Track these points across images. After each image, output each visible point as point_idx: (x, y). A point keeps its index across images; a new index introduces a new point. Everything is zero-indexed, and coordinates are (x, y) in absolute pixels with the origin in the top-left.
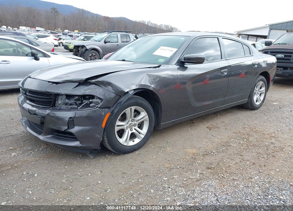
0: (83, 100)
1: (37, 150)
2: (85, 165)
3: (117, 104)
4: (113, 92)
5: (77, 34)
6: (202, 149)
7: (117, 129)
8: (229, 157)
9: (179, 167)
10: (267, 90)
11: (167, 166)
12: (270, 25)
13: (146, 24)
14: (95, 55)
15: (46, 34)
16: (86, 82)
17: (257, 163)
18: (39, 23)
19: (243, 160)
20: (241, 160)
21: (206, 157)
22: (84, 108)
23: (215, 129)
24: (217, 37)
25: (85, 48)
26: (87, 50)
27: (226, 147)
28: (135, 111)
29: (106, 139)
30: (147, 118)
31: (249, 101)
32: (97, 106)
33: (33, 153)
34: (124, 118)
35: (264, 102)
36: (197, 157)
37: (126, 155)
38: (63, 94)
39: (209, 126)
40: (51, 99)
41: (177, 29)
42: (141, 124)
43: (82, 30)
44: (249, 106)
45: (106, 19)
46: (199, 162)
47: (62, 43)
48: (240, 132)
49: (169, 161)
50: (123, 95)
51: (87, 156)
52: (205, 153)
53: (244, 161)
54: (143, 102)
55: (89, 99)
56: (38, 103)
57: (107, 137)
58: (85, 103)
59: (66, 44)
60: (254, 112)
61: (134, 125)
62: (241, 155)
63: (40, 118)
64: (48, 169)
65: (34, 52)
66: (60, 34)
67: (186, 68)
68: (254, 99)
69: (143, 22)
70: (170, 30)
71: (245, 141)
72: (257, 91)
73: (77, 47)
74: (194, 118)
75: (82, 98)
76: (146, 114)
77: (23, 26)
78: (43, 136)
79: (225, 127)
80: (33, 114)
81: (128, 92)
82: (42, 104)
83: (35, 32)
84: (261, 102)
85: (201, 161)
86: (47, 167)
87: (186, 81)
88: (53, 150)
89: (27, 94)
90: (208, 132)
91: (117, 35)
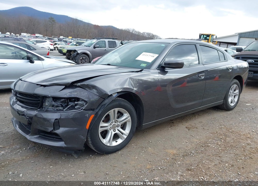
0: (69, 102)
1: (25, 149)
2: (70, 165)
3: (101, 106)
4: (98, 94)
5: (70, 40)
6: (183, 149)
7: (100, 130)
8: (208, 158)
9: (160, 168)
10: (240, 92)
11: (148, 167)
12: (239, 34)
13: (131, 32)
14: (85, 59)
15: (44, 40)
16: (72, 85)
17: (235, 165)
18: (39, 30)
19: (221, 161)
20: (219, 161)
21: (185, 158)
22: (70, 110)
23: (194, 129)
24: (195, 44)
25: (76, 53)
26: (78, 54)
27: (205, 148)
28: (119, 112)
29: (90, 140)
30: (130, 119)
31: (224, 102)
32: (81, 108)
33: (21, 152)
34: (107, 119)
35: (238, 103)
36: (177, 157)
37: (109, 155)
38: (50, 96)
39: (188, 126)
40: (39, 100)
41: (157, 36)
42: (124, 125)
43: (75, 36)
44: (225, 106)
45: (96, 27)
46: (179, 163)
47: (57, 47)
48: (217, 132)
49: (150, 162)
50: (107, 98)
51: (72, 155)
52: (185, 154)
53: (223, 163)
54: (126, 104)
55: (75, 101)
56: (27, 104)
57: (91, 138)
58: (70, 105)
59: (60, 48)
60: (229, 112)
61: (117, 126)
62: (219, 157)
63: (28, 119)
64: (33, 169)
65: (29, 56)
66: (56, 40)
67: (166, 72)
68: (229, 101)
69: (128, 30)
70: (152, 37)
71: (222, 141)
72: (231, 93)
73: (69, 51)
74: (175, 118)
75: (68, 100)
76: (129, 115)
77: (24, 33)
78: (30, 136)
79: (202, 128)
80: (21, 115)
81: (111, 95)
82: (30, 105)
83: (35, 38)
84: (235, 103)
85: (181, 162)
86: (32, 166)
87: (166, 84)
88: (40, 148)
89: (18, 95)
90: (187, 133)
91: (105, 41)
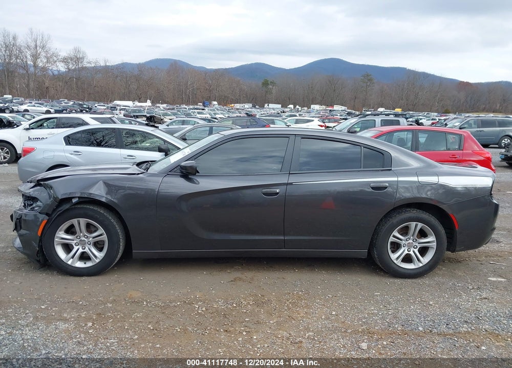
23: (240, 283)
30: (105, 237)
32: (38, 210)
43: (410, 107)
45: (464, 86)
61: (88, 243)
76: (103, 231)
91: (375, 120)
